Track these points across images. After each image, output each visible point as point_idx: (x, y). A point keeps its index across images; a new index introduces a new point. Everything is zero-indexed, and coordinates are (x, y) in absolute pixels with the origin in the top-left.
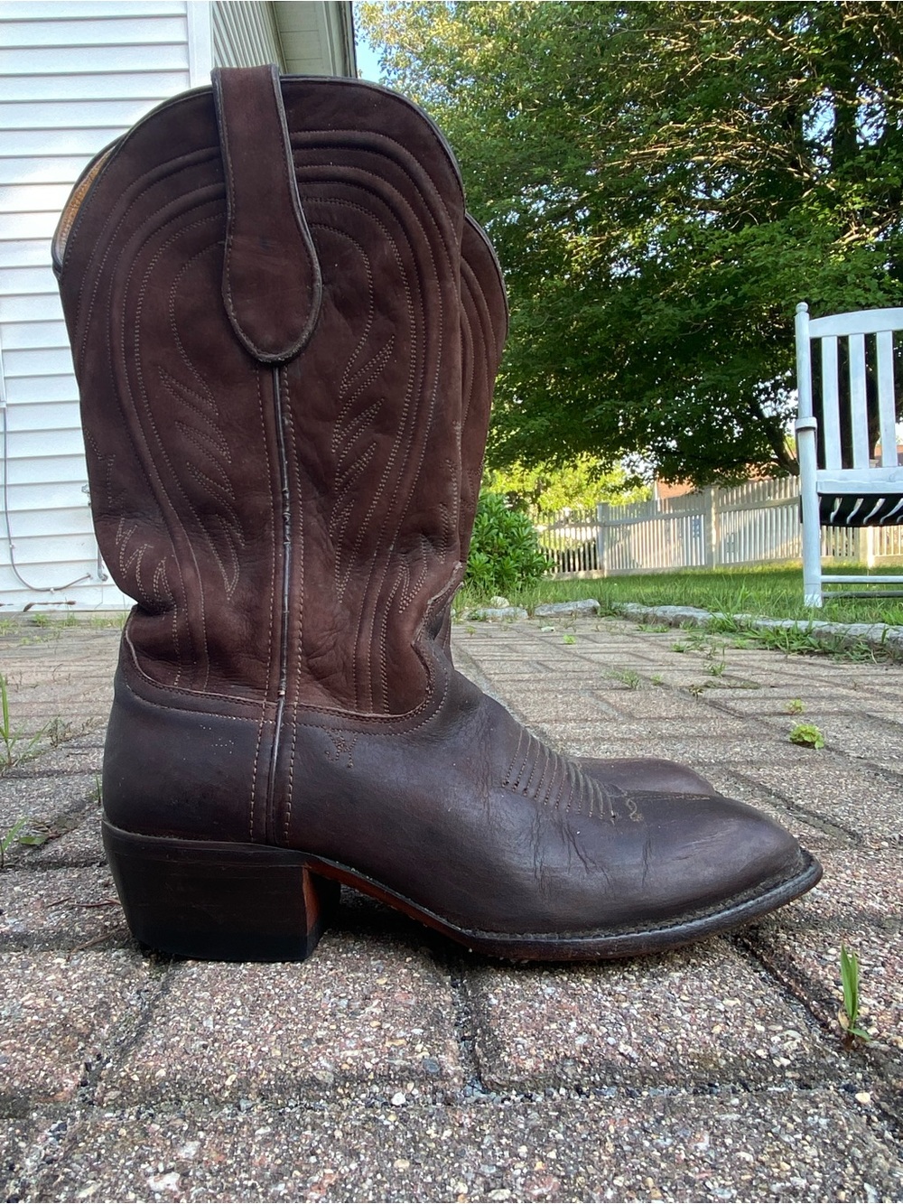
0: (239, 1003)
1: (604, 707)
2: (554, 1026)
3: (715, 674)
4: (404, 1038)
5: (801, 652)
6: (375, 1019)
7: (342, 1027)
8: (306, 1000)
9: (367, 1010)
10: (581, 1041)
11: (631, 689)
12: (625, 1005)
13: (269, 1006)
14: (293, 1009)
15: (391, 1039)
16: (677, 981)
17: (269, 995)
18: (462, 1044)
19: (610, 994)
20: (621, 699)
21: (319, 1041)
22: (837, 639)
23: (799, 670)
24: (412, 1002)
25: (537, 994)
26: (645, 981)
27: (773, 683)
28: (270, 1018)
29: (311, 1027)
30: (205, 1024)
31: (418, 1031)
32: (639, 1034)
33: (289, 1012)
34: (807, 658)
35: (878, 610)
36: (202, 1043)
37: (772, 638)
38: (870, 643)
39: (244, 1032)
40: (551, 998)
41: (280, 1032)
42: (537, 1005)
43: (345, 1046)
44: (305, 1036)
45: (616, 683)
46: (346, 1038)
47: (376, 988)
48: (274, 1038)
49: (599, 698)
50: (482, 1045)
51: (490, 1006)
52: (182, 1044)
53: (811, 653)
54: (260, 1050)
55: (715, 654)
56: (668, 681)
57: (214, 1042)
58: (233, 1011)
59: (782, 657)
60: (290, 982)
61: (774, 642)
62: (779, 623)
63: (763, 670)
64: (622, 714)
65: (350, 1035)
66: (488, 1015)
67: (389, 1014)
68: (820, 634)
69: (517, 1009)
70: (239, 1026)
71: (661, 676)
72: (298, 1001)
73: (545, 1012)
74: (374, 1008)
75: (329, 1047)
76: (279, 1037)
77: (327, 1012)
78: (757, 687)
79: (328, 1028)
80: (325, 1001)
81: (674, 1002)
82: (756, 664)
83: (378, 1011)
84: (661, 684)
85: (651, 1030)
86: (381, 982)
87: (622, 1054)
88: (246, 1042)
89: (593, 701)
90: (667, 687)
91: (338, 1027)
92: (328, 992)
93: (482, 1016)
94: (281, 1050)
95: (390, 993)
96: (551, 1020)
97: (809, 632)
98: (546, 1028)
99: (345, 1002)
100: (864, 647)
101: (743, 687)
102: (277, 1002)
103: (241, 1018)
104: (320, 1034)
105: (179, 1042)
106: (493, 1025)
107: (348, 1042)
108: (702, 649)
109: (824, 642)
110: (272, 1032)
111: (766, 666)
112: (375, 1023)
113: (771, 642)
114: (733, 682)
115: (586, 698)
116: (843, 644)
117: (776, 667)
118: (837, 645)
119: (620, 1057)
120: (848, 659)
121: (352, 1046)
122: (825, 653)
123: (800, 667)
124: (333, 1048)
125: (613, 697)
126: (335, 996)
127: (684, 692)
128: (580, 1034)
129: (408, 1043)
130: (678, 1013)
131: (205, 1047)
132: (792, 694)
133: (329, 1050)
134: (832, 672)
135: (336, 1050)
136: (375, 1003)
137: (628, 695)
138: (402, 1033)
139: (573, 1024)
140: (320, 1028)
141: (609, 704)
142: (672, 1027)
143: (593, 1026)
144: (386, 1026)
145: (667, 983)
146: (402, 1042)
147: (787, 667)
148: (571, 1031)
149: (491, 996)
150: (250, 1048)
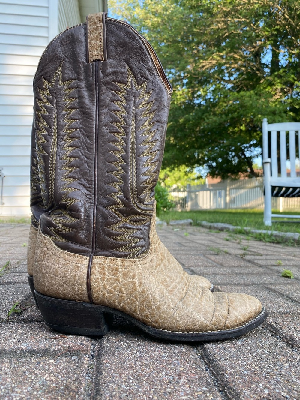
0: (132, 378)
1: (211, 261)
2: (254, 386)
3: (245, 250)
4: (200, 391)
5: (270, 242)
6: (186, 384)
7: (176, 387)
8: (157, 377)
9: (182, 380)
10: (266, 392)
11: (218, 254)
12: (275, 377)
13: (144, 379)
14: (154, 380)
15: (196, 392)
16: (288, 367)
17: (142, 375)
18: (221, 393)
19: (268, 373)
20: (216, 259)
21: (169, 393)
22: (282, 238)
23: (272, 249)
24: (197, 377)
25: (242, 374)
26: (277, 367)
27: (267, 254)
28: (147, 384)
29: (164, 388)
30: (122, 386)
31: (205, 389)
32: (285, 388)
33: (152, 381)
34: (272, 244)
35: (294, 228)
36: (126, 394)
37: (259, 237)
38: (294, 240)
39: (140, 390)
40: (247, 375)
41: (153, 390)
42: (244, 378)
43: (180, 395)
44: (163, 391)
45: (212, 252)
46: (179, 392)
47: (181, 371)
48: (152, 392)
49: (207, 258)
50: (230, 393)
51: (227, 378)
52: (118, 395)
53: (273, 243)
54: (149, 397)
55: (241, 242)
56: (229, 252)
57: (130, 394)
58: (131, 381)
59: (264, 244)
60: (147, 370)
61: (260, 238)
62: (260, 231)
63: (260, 248)
64: (218, 264)
65: (180, 390)
66: (228, 382)
67: (191, 382)
68: (276, 236)
69: (238, 379)
70: (136, 387)
71: (226, 249)
72: (154, 378)
73: (248, 380)
74: (183, 380)
75: (174, 395)
76: (154, 392)
77: (167, 381)
78: (262, 255)
79: (170, 388)
80: (164, 377)
81: (291, 375)
82: (257, 246)
83: (186, 381)
84: (227, 253)
85: (289, 387)
86: (182, 369)
87: (283, 396)
88: (142, 394)
89: (205, 258)
90: (230, 254)
91: (174, 388)
92: (163, 373)
93: (225, 383)
94: (157, 397)
95: (187, 374)
96: (252, 384)
97: (272, 235)
98: (252, 386)
99: (171, 377)
100: (292, 241)
101: (257, 255)
102: (146, 377)
103: (135, 384)
104: (169, 390)
105: (116, 394)
106: (231, 385)
107: (181, 393)
108: (236, 240)
109: (278, 239)
110: (150, 390)
111: (261, 247)
112: (187, 386)
113: (259, 238)
114: (253, 253)
115: (202, 258)
116: (284, 240)
117: (264, 247)
118: (282, 240)
119: (282, 397)
120: (287, 246)
121: (183, 395)
122: (278, 243)
123: (272, 248)
124: (176, 395)
125: (213, 257)
126: (167, 375)
127: (236, 256)
128: (265, 389)
129: (203, 393)
130: (295, 380)
131: (127, 396)
132: (275, 258)
133: (175, 397)
134: (284, 250)
135: (178, 397)
136: (184, 377)
137: (217, 257)
138: (199, 390)
139: (261, 385)
140: (168, 388)
141: (212, 260)
142: (296, 385)
143: (268, 385)
144: (192, 387)
145: (285, 368)
146: (200, 393)
147: (268, 248)
148: (261, 388)
149: (225, 374)
150: (145, 396)
